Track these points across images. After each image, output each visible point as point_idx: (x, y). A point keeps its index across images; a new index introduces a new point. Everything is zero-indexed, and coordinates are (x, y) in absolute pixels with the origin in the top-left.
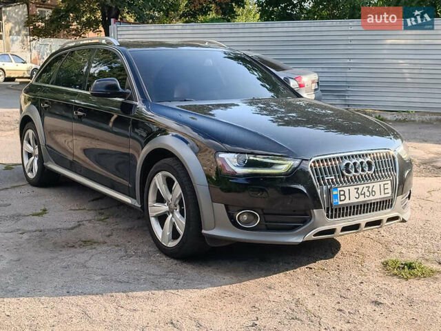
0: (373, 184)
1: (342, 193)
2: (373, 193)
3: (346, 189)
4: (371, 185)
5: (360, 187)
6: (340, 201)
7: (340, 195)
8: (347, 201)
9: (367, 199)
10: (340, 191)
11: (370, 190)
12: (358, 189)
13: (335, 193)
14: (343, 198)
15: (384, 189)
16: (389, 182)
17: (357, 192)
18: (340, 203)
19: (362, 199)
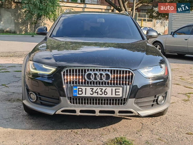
0: (106, 88)
1: (80, 90)
2: (106, 93)
3: (84, 88)
4: (104, 88)
5: (95, 88)
6: (79, 94)
7: (79, 91)
8: (83, 95)
9: (99, 96)
10: (79, 88)
11: (103, 91)
12: (93, 89)
13: (75, 89)
14: (80, 93)
15: (116, 92)
16: (121, 88)
17: (92, 91)
18: (78, 95)
19: (95, 95)
